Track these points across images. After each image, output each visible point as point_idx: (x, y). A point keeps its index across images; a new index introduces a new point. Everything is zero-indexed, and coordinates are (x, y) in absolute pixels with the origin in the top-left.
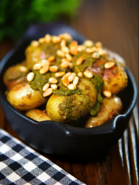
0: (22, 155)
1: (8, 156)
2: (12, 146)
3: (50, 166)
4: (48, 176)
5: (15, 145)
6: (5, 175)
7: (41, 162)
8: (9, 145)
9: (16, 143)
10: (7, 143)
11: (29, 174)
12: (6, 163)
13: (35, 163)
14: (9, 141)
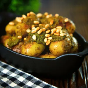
0: (16, 74)
1: (8, 74)
2: (10, 69)
3: (33, 78)
4: (32, 83)
5: (11, 69)
6: (8, 84)
7: (27, 76)
8: (8, 69)
9: (11, 68)
10: (7, 68)
11: (21, 83)
12: (8, 78)
13: (24, 77)
14: (8, 67)
